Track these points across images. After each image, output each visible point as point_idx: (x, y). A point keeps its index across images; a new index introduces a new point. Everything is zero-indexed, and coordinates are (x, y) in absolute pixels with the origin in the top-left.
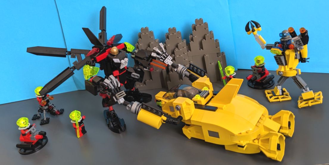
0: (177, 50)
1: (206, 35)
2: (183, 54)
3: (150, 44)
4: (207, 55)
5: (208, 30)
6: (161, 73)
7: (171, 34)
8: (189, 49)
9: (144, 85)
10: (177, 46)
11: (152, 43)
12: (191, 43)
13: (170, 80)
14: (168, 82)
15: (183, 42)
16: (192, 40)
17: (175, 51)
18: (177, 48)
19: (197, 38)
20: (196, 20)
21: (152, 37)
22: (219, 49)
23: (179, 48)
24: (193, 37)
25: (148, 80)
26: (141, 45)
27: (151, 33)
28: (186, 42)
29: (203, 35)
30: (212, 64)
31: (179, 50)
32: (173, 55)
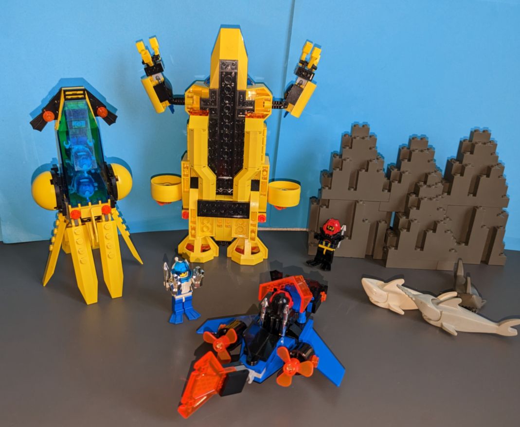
0: (424, 187)
1: (493, 167)
2: (436, 198)
3: (370, 162)
4: (482, 208)
7: (417, 151)
8: (448, 190)
11: (373, 162)
12: (457, 177)
13: (396, 246)
14: (389, 250)
16: (461, 171)
18: (422, 183)
19: (473, 169)
21: (373, 149)
23: (428, 183)
24: (465, 167)
26: (348, 160)
27: (374, 140)
30: (485, 228)
32: (414, 196)
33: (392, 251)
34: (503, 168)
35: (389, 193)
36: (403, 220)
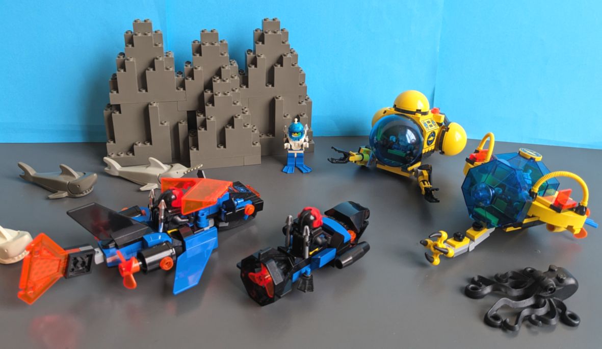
0: (219, 81)
1: (285, 55)
2: (232, 92)
3: (155, 60)
4: (280, 98)
5: (289, 46)
6: (175, 129)
7: (207, 45)
8: (245, 82)
9: (127, 154)
10: (219, 73)
11: (161, 59)
12: (252, 69)
13: (196, 145)
14: (191, 151)
15: (231, 64)
16: (254, 62)
17: (214, 83)
18: (218, 78)
19: (265, 59)
20: (265, 20)
21: (160, 45)
22: (306, 87)
23: (222, 77)
24: (258, 58)
25: (140, 145)
26: (131, 60)
27: (159, 36)
28: (237, 66)
29: (278, 55)
30: (288, 117)
31: (224, 81)
32: (209, 92)
33: (193, 152)
34: (297, 56)
35: (184, 91)
36: (200, 118)
